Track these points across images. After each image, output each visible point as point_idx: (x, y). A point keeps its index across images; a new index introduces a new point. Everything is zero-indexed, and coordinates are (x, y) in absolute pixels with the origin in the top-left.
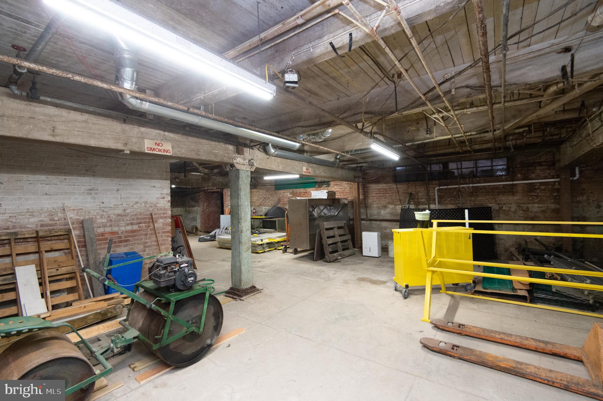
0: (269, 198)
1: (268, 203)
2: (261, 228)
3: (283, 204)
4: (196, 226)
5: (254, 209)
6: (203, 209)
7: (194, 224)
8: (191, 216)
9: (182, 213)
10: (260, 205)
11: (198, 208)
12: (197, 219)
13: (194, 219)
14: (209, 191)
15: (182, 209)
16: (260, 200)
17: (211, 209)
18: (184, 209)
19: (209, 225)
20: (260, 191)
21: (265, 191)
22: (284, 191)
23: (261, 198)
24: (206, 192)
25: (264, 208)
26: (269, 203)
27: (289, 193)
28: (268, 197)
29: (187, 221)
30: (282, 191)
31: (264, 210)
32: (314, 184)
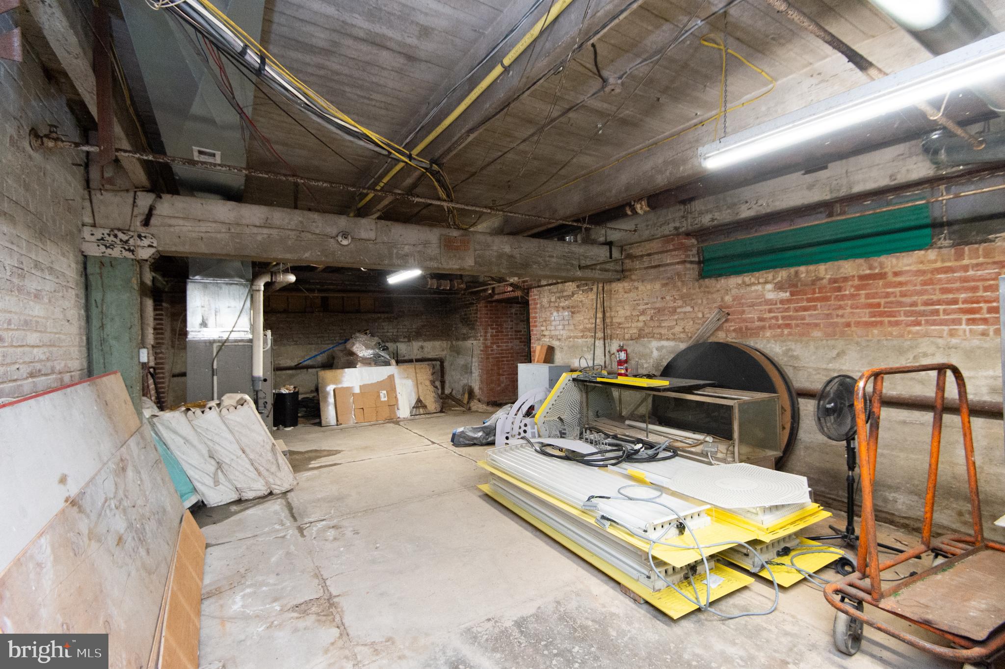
0: (674, 311)
1: (670, 328)
2: (642, 419)
3: (738, 331)
4: (471, 387)
5: (621, 349)
6: (484, 344)
7: (465, 381)
8: (461, 361)
9: (445, 353)
10: (640, 336)
11: (475, 342)
12: (474, 370)
13: (467, 369)
14: (496, 297)
15: (445, 344)
16: (642, 318)
17: (504, 346)
18: (449, 342)
19: (499, 385)
20: (641, 287)
21: (657, 286)
22: (747, 278)
23: (643, 313)
24: (492, 302)
25: (654, 344)
26: (678, 329)
27: (769, 287)
28: (671, 304)
29: (453, 373)
30: (734, 281)
31: (656, 354)
32: (928, 231)
